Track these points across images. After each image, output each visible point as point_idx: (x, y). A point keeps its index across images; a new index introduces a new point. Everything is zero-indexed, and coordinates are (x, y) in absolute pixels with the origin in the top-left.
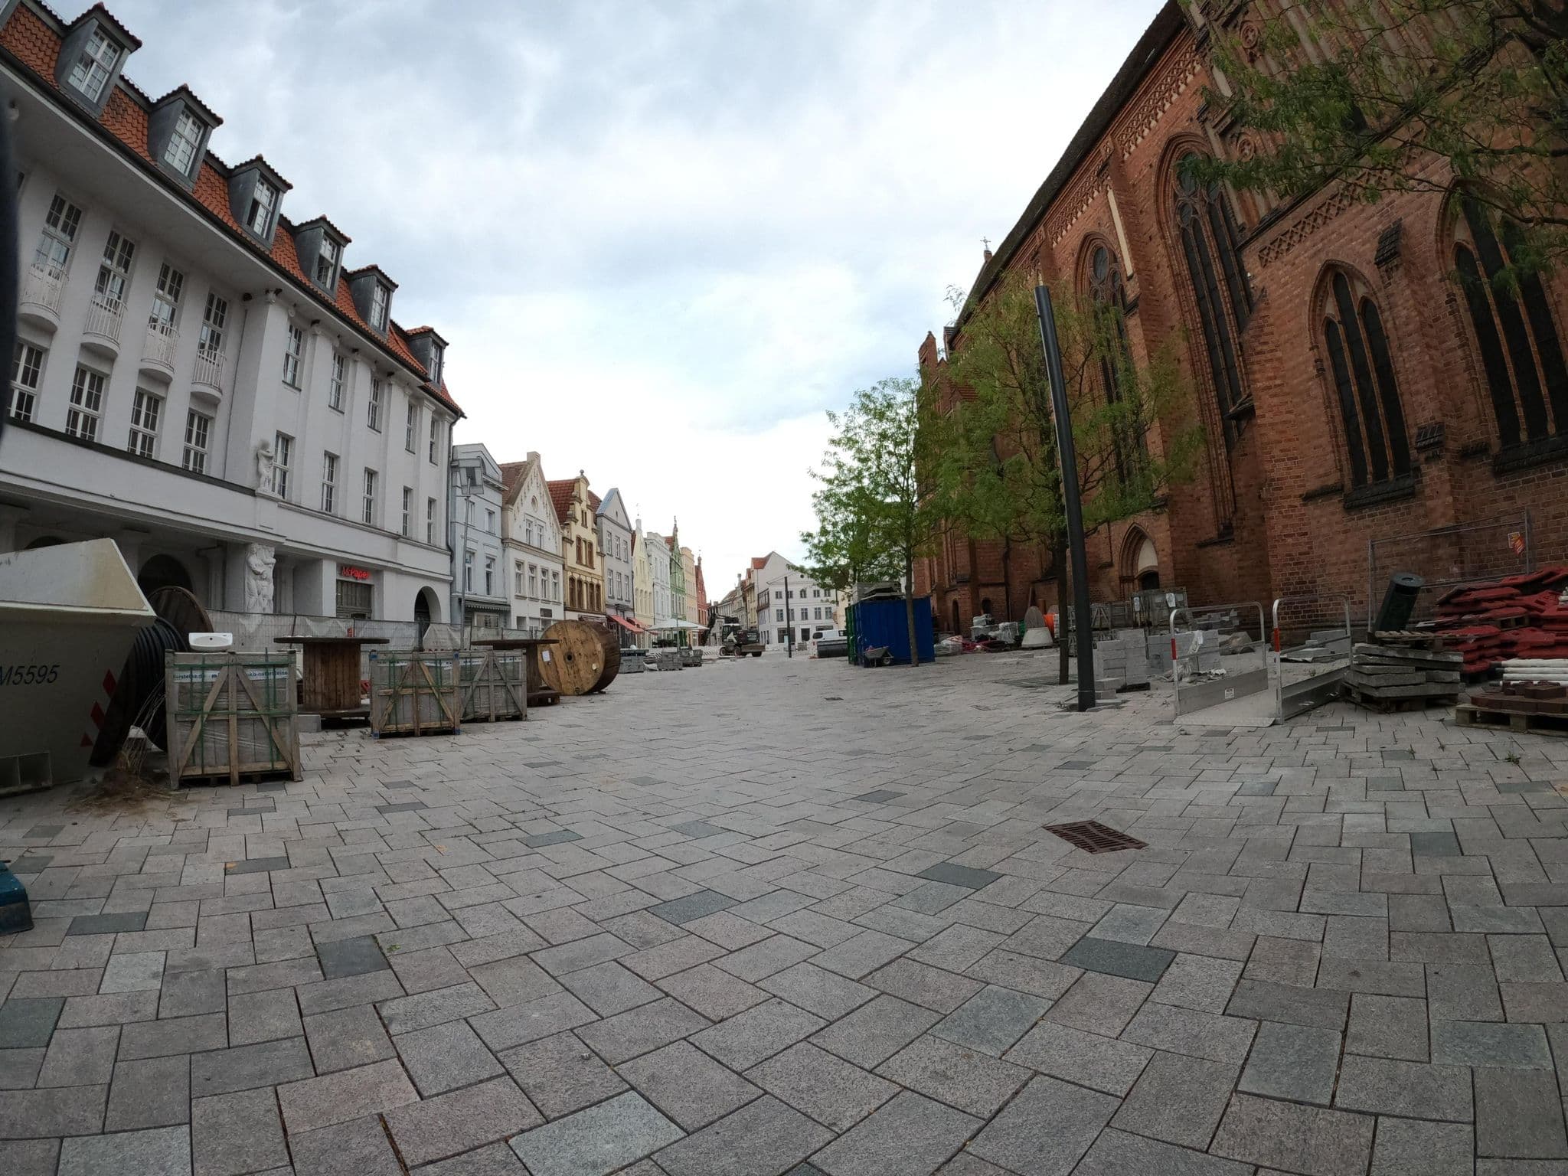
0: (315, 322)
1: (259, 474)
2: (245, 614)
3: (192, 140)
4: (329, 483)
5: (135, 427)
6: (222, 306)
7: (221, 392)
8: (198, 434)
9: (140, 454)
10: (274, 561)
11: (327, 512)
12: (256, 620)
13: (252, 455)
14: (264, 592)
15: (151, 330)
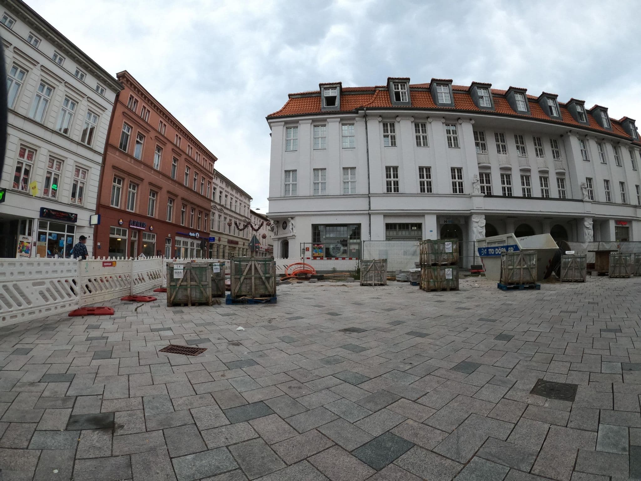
0: (586, 135)
1: (583, 194)
2: (583, 242)
3: (522, 100)
4: (608, 191)
5: (542, 188)
6: (555, 141)
7: (564, 170)
8: (561, 185)
9: (546, 197)
10: (592, 223)
11: (609, 202)
12: (587, 244)
13: (580, 188)
14: (590, 234)
15: (537, 158)
